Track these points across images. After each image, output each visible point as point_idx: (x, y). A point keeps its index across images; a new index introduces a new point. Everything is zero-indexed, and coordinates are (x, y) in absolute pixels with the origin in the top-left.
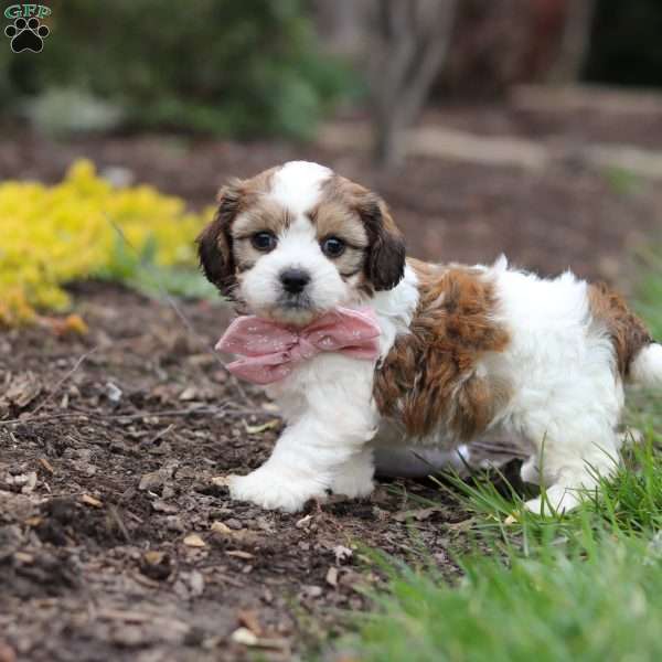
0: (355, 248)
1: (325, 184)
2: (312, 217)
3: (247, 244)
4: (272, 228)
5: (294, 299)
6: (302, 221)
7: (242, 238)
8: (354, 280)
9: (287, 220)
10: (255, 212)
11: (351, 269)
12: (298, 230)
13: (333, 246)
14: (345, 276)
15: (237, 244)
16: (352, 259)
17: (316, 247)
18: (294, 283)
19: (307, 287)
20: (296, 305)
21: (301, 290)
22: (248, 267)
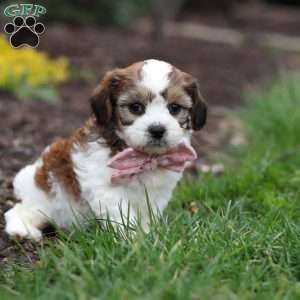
0: (185, 108)
1: (170, 75)
5: (157, 142)
7: (123, 106)
20: (159, 145)
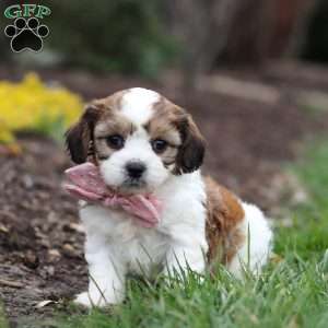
0: (173, 146)
2: (147, 127)
3: (104, 143)
4: (121, 133)
5: (135, 181)
6: (141, 130)
8: (172, 167)
9: (132, 130)
10: (110, 121)
11: (171, 160)
12: (138, 136)
13: (159, 145)
14: (166, 164)
15: (97, 142)
16: (171, 153)
17: (150, 146)
18: (135, 171)
19: (144, 174)
21: (140, 176)
22: (105, 158)
